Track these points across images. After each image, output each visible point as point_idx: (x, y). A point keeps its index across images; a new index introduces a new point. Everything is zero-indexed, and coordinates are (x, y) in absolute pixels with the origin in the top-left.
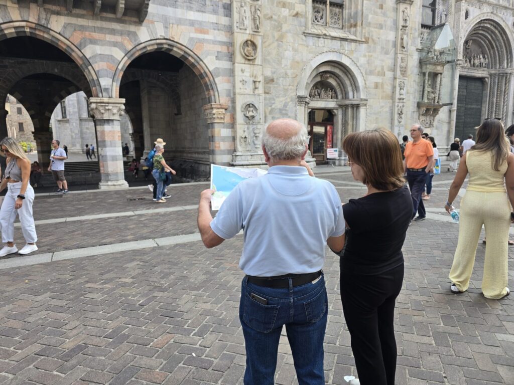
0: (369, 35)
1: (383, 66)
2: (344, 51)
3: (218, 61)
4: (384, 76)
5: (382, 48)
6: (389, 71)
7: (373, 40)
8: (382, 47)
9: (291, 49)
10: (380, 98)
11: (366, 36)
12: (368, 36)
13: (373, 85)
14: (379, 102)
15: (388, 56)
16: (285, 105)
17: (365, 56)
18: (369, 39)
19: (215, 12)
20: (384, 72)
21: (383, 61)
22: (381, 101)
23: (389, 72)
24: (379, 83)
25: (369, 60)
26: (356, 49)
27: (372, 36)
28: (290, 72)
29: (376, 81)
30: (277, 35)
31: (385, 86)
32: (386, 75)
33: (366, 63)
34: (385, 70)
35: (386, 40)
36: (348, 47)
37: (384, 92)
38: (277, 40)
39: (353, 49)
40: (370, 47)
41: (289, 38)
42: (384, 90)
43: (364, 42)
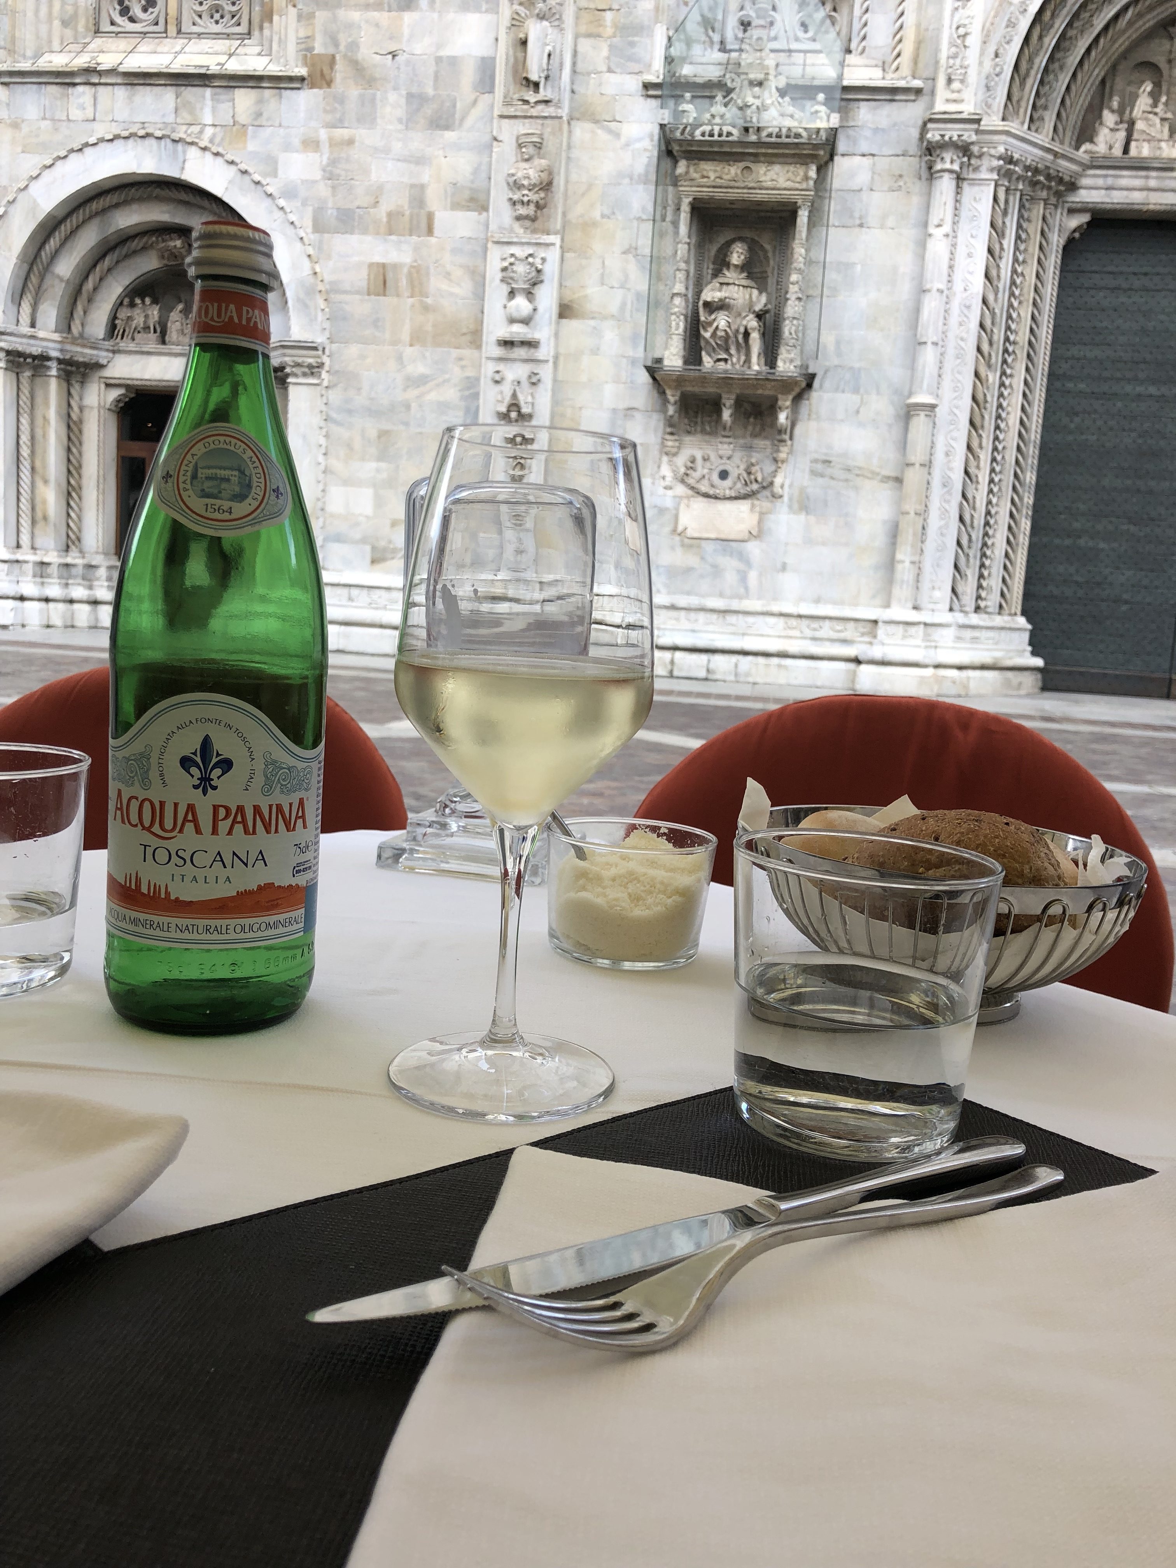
0: (336, 45)
1: (422, 187)
2: (195, 129)
4: (430, 231)
5: (416, 100)
6: (456, 206)
7: (358, 69)
8: (410, 96)
10: (406, 336)
11: (319, 49)
12: (331, 50)
13: (360, 278)
14: (400, 358)
15: (450, 136)
17: (311, 144)
18: (332, 61)
20: (430, 217)
21: (420, 160)
22: (409, 351)
23: (460, 215)
24: (396, 267)
25: (333, 162)
26: (259, 115)
27: (354, 46)
29: (378, 259)
31: (436, 283)
32: (436, 232)
33: (318, 175)
34: (434, 201)
35: (439, 60)
36: (214, 110)
37: (426, 308)
39: (242, 118)
40: (341, 100)
42: (429, 301)
43: (302, 79)
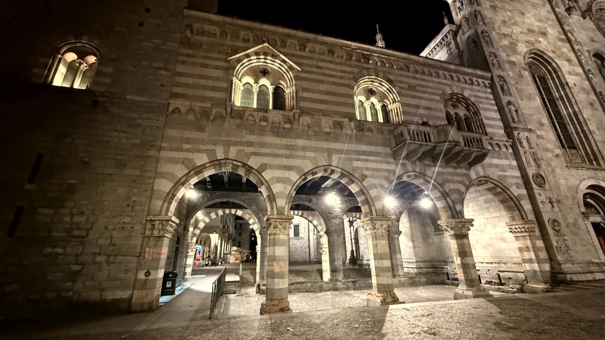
2: (599, 177)
3: (518, 190)
9: (562, 178)
16: (576, 220)
19: (507, 158)
28: (568, 194)
30: (550, 169)
36: (601, 174)
38: (551, 173)
41: (558, 171)
